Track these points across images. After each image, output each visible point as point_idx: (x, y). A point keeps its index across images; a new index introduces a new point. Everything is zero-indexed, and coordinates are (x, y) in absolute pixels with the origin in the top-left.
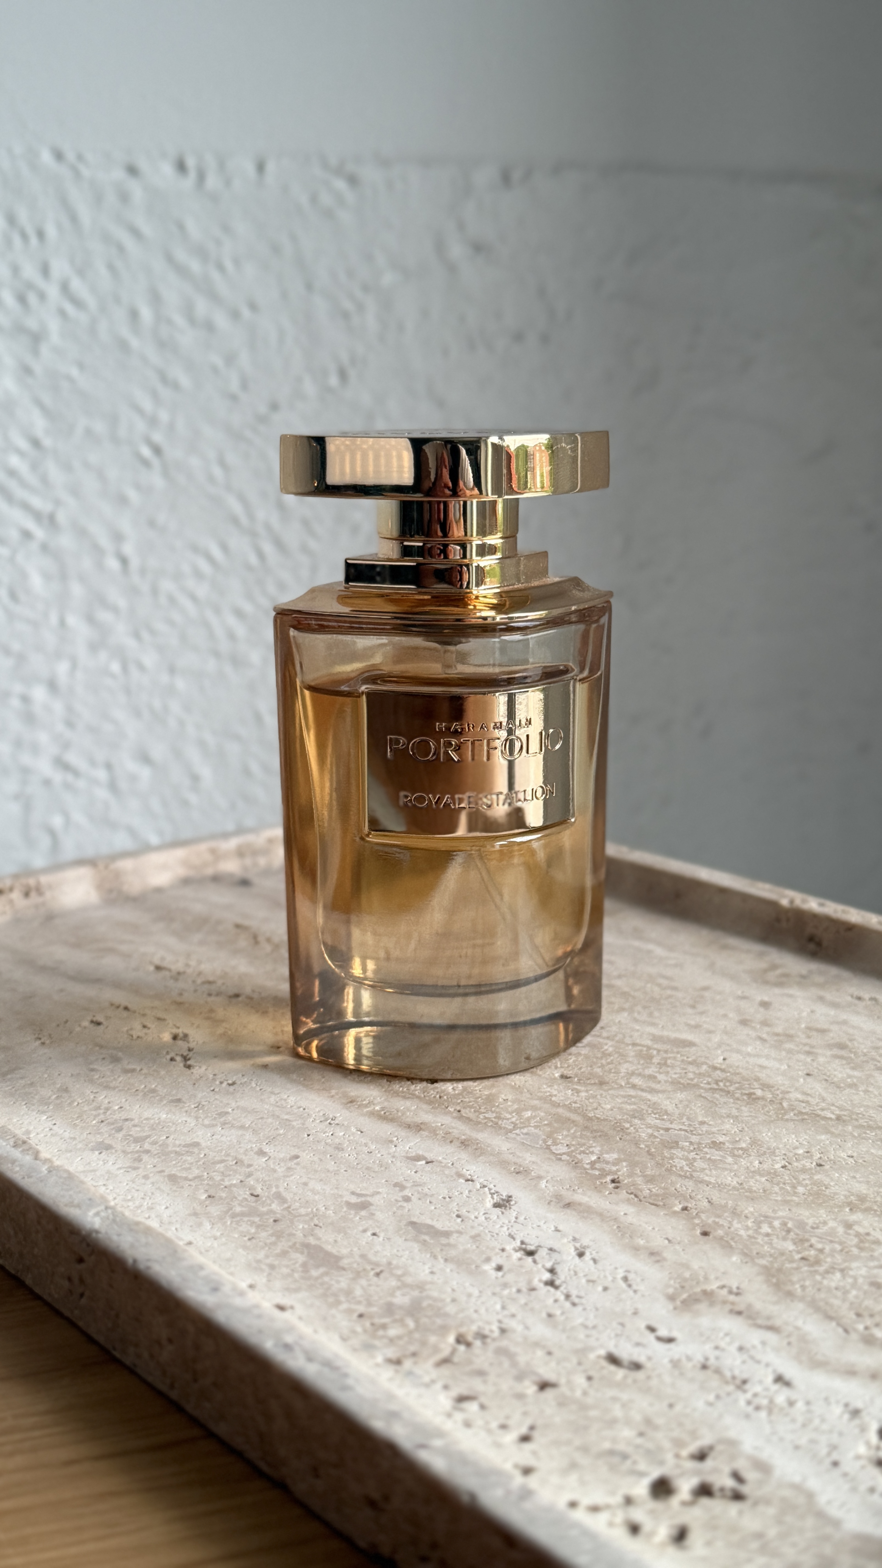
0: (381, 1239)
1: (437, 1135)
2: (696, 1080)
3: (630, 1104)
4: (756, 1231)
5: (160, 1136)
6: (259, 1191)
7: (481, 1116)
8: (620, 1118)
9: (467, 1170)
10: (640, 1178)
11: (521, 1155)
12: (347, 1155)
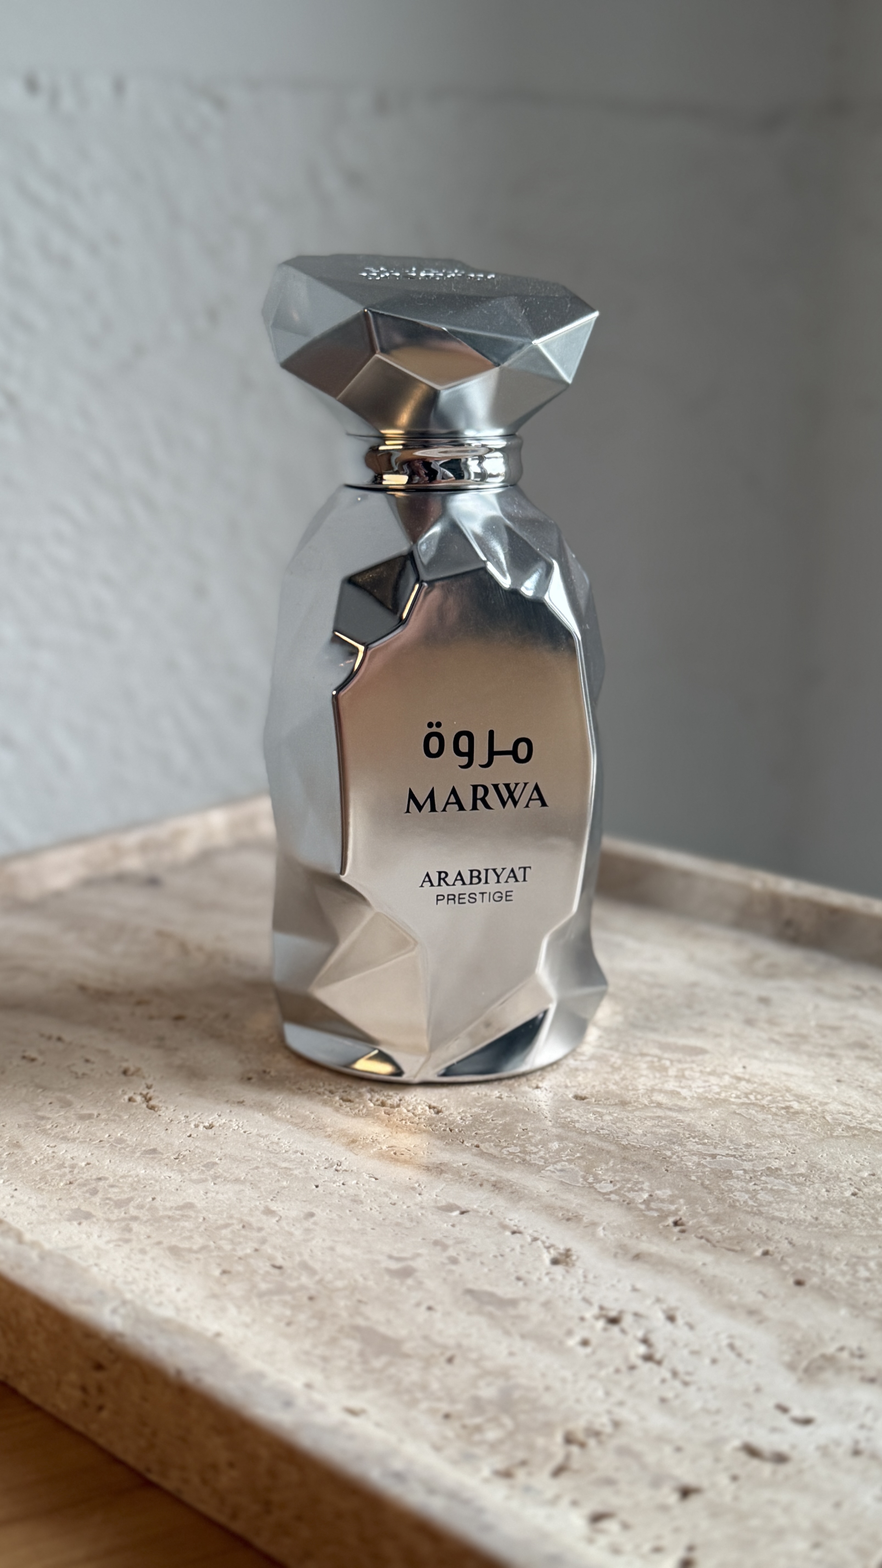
0: (440, 1314)
1: (462, 1177)
2: (723, 1095)
3: (662, 1127)
4: (854, 1275)
5: (145, 1197)
6: (279, 1262)
7: (505, 1151)
8: (658, 1144)
9: (511, 1220)
10: (705, 1218)
11: (565, 1197)
12: (369, 1209)
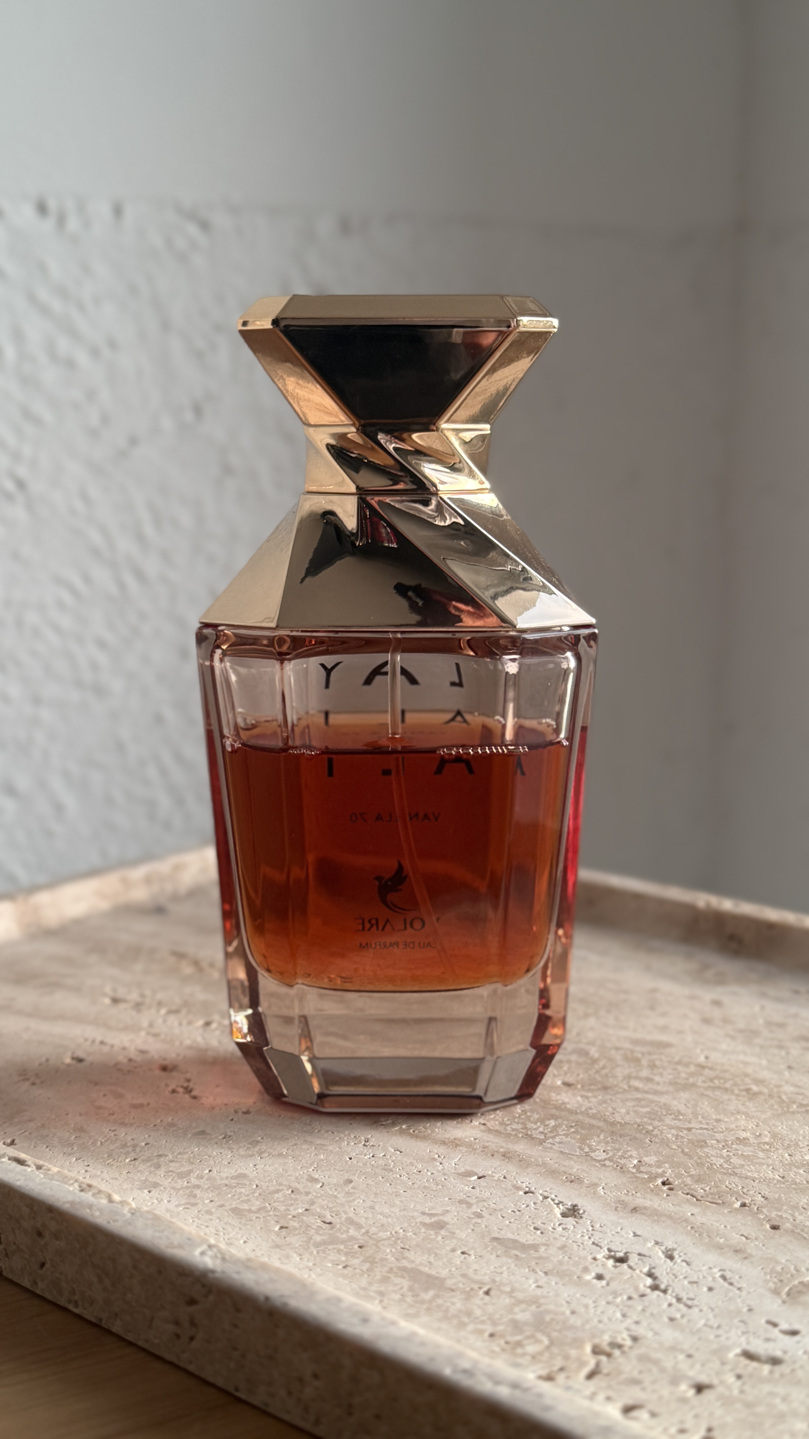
0: (473, 1257)
1: (476, 1149)
2: (691, 1080)
3: (642, 1107)
5: (203, 1170)
6: (329, 1218)
7: (509, 1128)
8: (640, 1120)
9: (523, 1183)
10: (688, 1179)
11: (566, 1163)
12: (398, 1176)
